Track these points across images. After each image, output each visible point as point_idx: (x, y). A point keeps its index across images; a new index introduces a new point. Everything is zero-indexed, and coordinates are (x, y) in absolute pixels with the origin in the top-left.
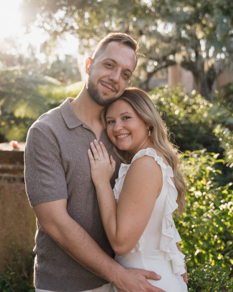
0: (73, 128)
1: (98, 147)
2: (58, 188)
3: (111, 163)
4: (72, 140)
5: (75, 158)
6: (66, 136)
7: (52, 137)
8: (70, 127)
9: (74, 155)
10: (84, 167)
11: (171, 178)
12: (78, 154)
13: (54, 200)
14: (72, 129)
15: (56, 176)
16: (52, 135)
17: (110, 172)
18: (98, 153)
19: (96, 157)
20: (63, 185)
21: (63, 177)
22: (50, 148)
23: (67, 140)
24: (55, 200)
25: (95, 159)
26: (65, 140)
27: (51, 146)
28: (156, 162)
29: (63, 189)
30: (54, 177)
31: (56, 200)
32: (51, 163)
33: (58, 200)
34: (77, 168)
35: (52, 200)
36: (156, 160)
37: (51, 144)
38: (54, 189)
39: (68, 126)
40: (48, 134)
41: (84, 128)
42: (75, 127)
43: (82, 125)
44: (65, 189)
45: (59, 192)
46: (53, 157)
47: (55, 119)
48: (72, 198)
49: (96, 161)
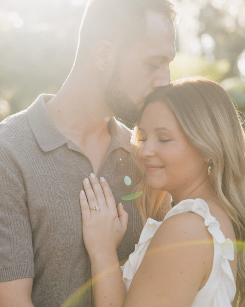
0: (50, 150)
1: (97, 187)
2: (17, 258)
3: (119, 216)
4: (48, 172)
5: (53, 204)
6: (37, 165)
7: (11, 166)
8: (46, 149)
9: (51, 198)
10: (68, 219)
11: (229, 261)
12: (59, 197)
13: (8, 279)
14: (48, 153)
15: (15, 237)
16: (12, 163)
17: (118, 232)
18: (96, 197)
19: (93, 204)
20: (25, 253)
21: (27, 240)
22: (7, 186)
23: (40, 172)
24: (10, 280)
25: (90, 208)
26: (35, 173)
27: (8, 183)
28: (207, 227)
29: (26, 260)
30: (10, 239)
31: (12, 280)
32: (7, 214)
33: (16, 279)
34: (55, 221)
35: (5, 279)
36: (206, 224)
37: (9, 180)
38: (9, 260)
39: (41, 146)
40: (4, 161)
41: (70, 150)
42: (54, 148)
43: (66, 145)
44: (29, 260)
45: (17, 266)
46: (12, 203)
47: (18, 133)
48: (45, 273)
49: (92, 211)
